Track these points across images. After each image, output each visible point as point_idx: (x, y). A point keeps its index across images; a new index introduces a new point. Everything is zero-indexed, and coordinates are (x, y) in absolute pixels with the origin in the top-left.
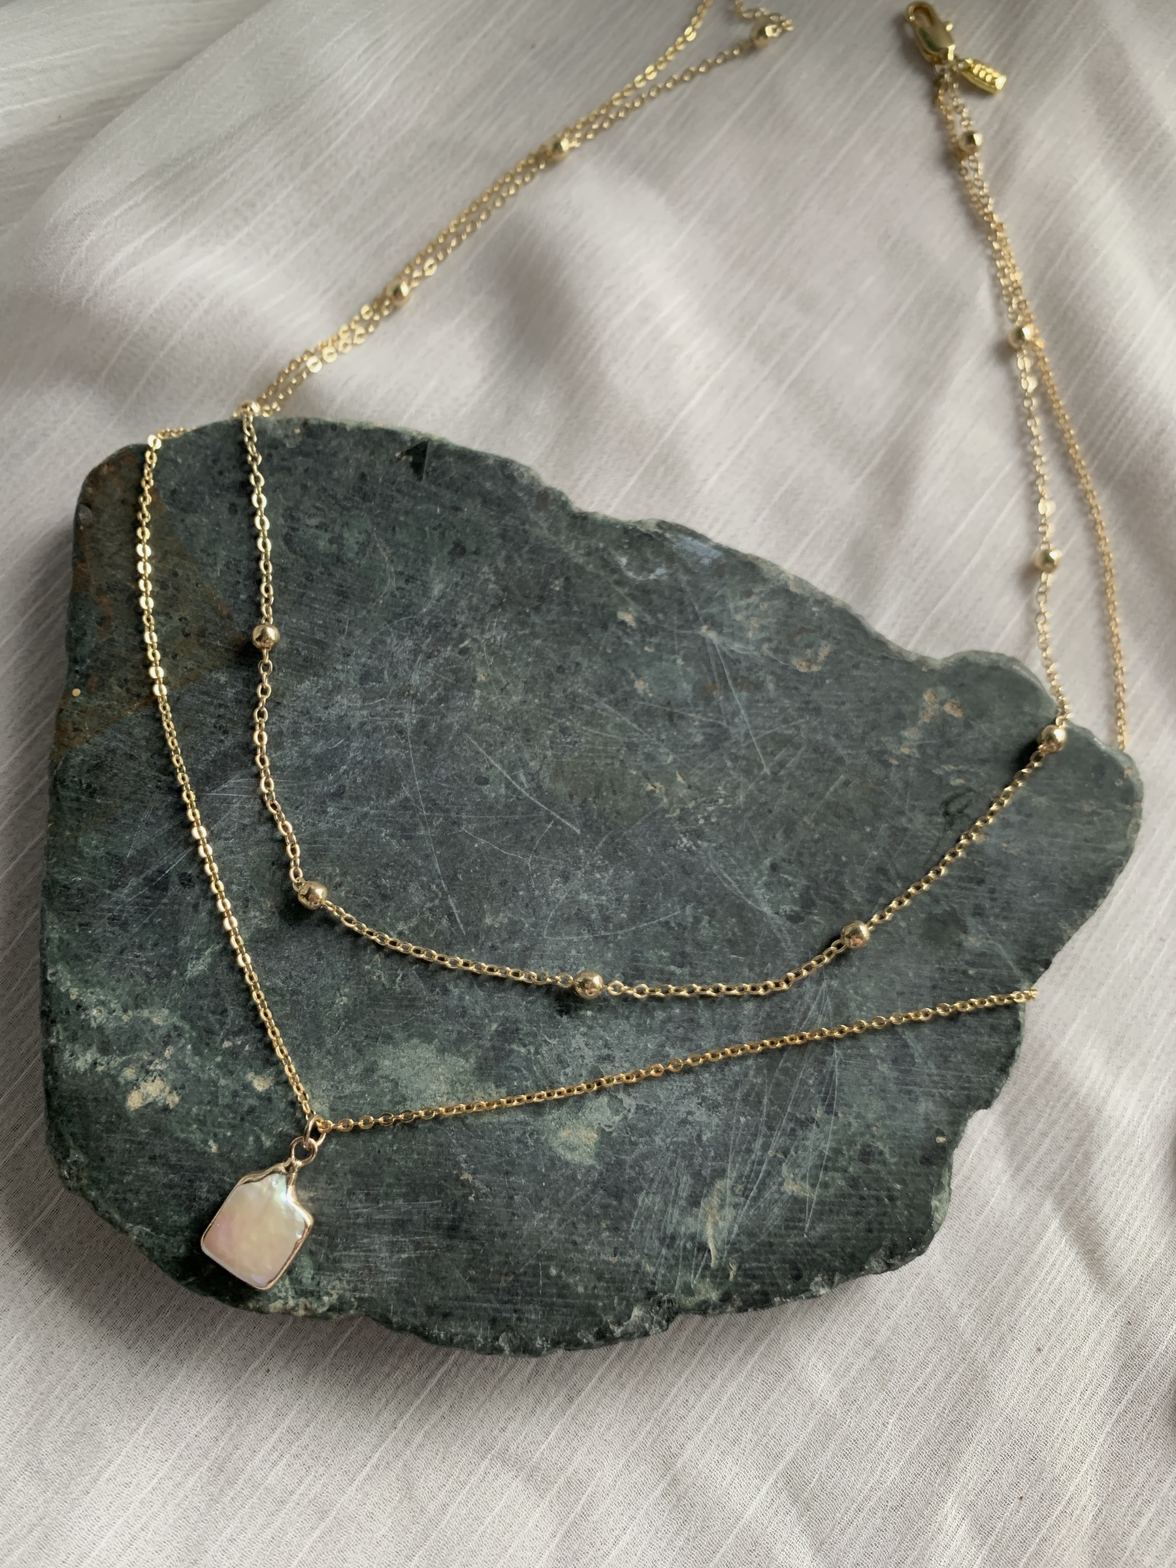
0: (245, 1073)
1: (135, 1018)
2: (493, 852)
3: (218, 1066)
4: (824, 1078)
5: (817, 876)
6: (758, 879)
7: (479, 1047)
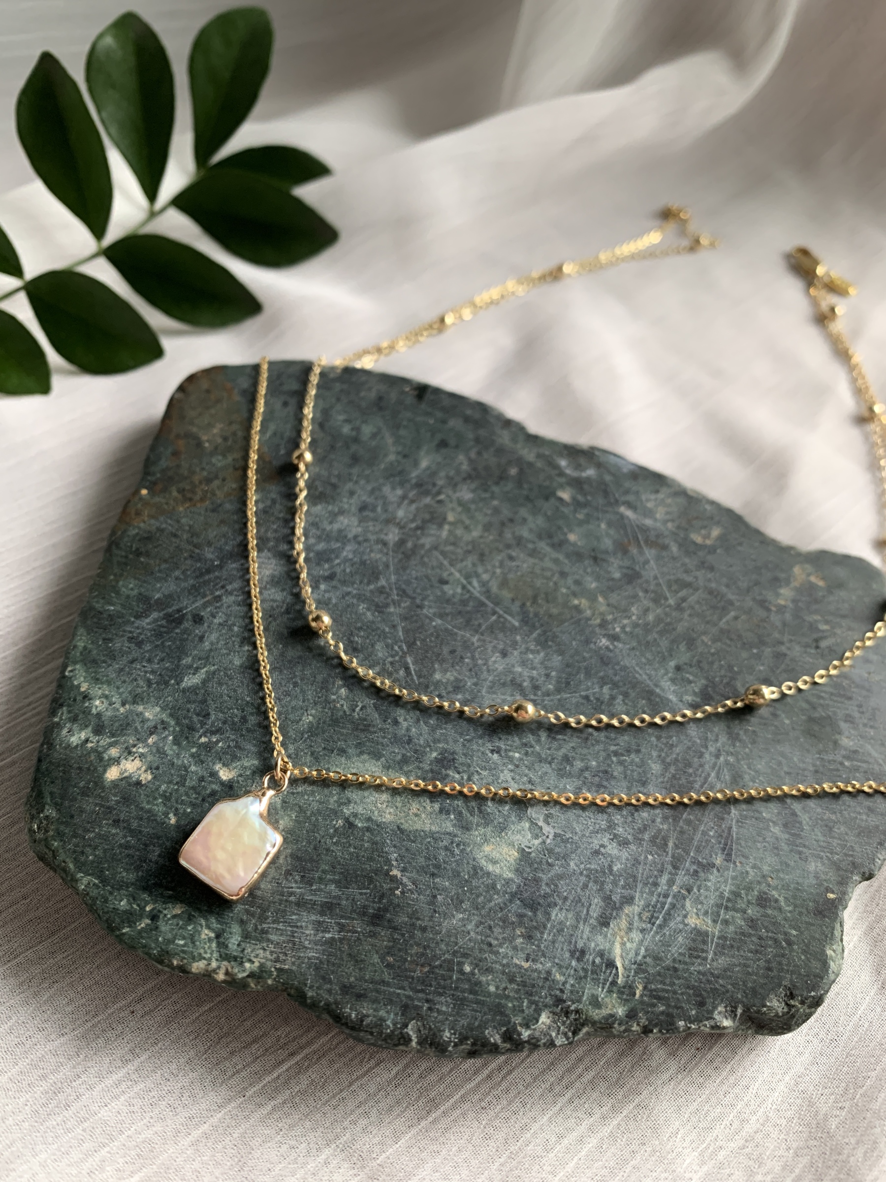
0: (214, 764)
1: (131, 712)
2: (446, 630)
3: (193, 756)
4: (723, 831)
5: (714, 678)
6: (666, 674)
7: (419, 768)
